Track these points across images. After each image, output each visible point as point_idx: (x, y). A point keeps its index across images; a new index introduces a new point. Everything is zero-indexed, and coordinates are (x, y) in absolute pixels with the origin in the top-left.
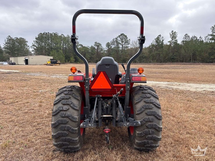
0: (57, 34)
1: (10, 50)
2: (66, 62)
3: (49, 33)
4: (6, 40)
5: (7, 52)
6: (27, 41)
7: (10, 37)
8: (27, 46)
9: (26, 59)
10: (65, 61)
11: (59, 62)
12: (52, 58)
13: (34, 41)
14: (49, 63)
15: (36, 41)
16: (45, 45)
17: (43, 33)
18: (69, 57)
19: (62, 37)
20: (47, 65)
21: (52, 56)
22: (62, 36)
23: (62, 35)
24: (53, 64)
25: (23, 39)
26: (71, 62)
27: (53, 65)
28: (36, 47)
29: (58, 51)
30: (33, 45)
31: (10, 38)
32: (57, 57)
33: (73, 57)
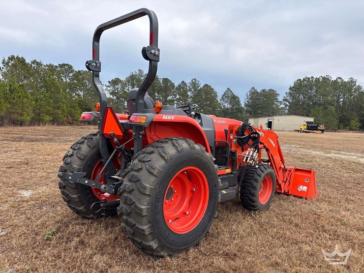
0: (328, 79)
1: (251, 108)
2: (339, 128)
3: (312, 77)
4: (249, 94)
5: (247, 111)
6: (278, 94)
7: (254, 89)
8: (277, 101)
9: (269, 121)
10: (339, 126)
11: (322, 127)
12: (311, 120)
13: (286, 93)
14: (304, 128)
15: (290, 93)
16: (304, 98)
17: (304, 79)
18: (349, 120)
19: (339, 83)
20: (298, 131)
21: (313, 117)
22: (339, 80)
23: (340, 78)
24: (310, 130)
25: (273, 90)
26: (351, 130)
27: (309, 132)
28: (289, 103)
29: (325, 108)
30: (284, 100)
31: (253, 91)
32: (322, 119)
33: (357, 119)
